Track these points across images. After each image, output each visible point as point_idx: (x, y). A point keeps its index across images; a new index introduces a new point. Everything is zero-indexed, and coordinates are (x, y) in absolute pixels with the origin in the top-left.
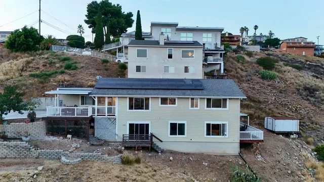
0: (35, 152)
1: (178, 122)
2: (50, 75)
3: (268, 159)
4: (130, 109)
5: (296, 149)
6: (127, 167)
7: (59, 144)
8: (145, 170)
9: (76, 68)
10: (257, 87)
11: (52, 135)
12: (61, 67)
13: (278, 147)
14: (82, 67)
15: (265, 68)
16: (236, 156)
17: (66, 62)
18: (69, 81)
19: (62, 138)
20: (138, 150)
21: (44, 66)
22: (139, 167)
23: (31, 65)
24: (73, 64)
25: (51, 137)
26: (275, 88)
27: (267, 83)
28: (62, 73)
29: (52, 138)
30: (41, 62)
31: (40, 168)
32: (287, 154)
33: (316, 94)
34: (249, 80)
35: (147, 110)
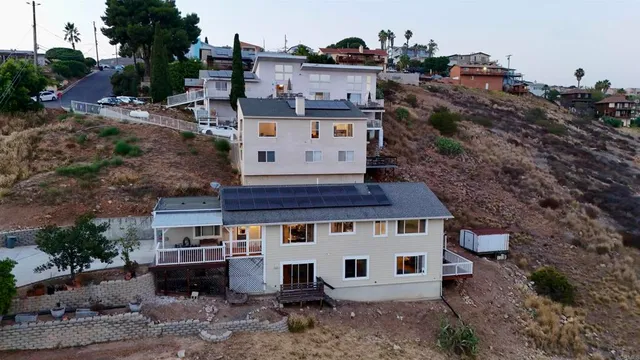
0: (155, 328)
1: (356, 258)
2: (96, 171)
3: (477, 299)
5: (509, 280)
6: (298, 336)
8: (324, 337)
9: (139, 153)
10: (437, 171)
11: (166, 294)
12: (107, 149)
13: (487, 279)
14: (150, 150)
15: (443, 132)
16: (437, 301)
17: (113, 138)
19: (182, 297)
20: (304, 306)
21: (70, 147)
24: (129, 142)
25: (166, 298)
26: (463, 171)
27: (451, 162)
28: (118, 164)
29: (168, 300)
30: (62, 138)
32: (500, 289)
33: (521, 179)
34: (423, 159)
35: (310, 243)
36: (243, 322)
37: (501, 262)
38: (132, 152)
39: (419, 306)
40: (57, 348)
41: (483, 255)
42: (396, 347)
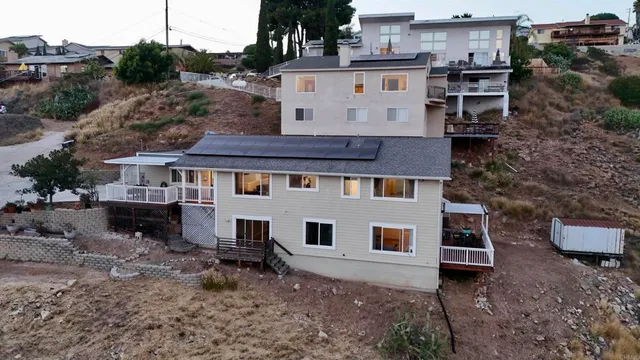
0: (79, 257)
1: (320, 221)
2: (160, 127)
3: (502, 305)
4: (237, 193)
5: (589, 292)
6: (208, 294)
7: (120, 247)
8: (239, 302)
9: (205, 113)
10: (580, 148)
11: (116, 231)
12: (185, 110)
13: (541, 284)
14: (217, 111)
15: (625, 102)
16: (428, 295)
17: (195, 101)
18: (186, 136)
19: (127, 236)
20: (244, 265)
22: (231, 297)
23: (142, 109)
24: (202, 105)
25: (114, 234)
26: (629, 151)
27: (612, 137)
28: (181, 122)
29: (115, 236)
30: (158, 102)
31: (71, 282)
32: (557, 301)
34: (566, 132)
35: (264, 197)
36: (156, 266)
37: (608, 269)
38: (198, 113)
39: (396, 295)
40: (4, 259)
41: (571, 255)
42: (322, 334)
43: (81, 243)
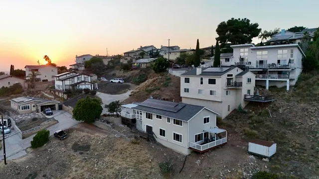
0: (112, 130)
1: (162, 129)
3: (205, 164)
4: (146, 118)
6: (132, 145)
7: (121, 128)
9: (167, 86)
11: (122, 124)
12: (163, 84)
13: (223, 160)
14: (171, 85)
17: (167, 81)
18: (158, 95)
19: (124, 126)
22: (137, 146)
23: (154, 83)
28: (159, 89)
31: (107, 136)
35: (151, 120)
43: (114, 126)
